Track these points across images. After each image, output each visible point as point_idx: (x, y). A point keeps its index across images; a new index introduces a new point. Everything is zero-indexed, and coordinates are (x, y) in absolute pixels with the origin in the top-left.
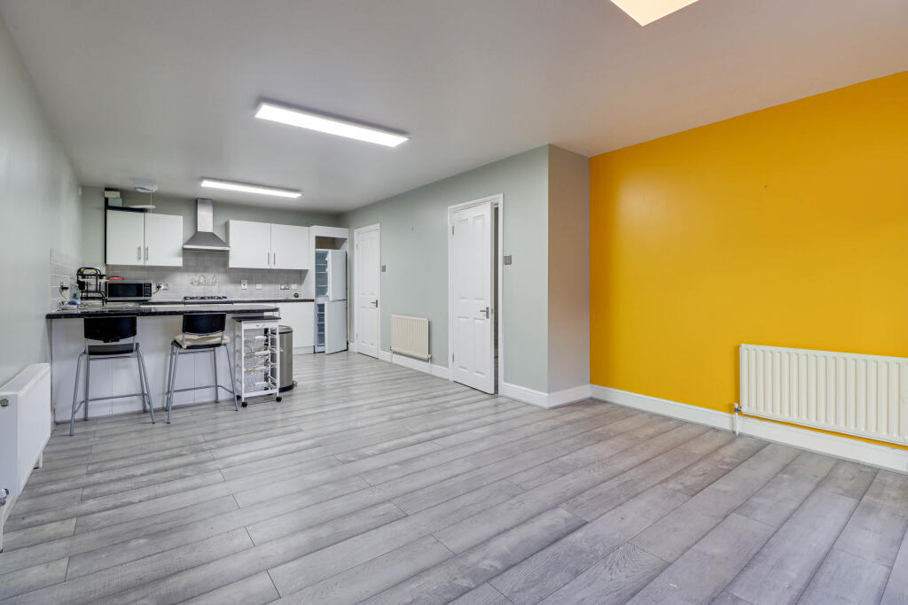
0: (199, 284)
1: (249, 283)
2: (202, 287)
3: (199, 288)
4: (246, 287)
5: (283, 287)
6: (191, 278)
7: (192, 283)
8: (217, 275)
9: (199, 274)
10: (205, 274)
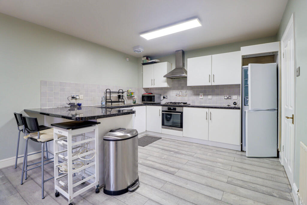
0: (179, 96)
1: (204, 95)
2: (181, 97)
3: (179, 98)
4: (202, 97)
5: (226, 97)
6: (176, 92)
7: (176, 95)
8: (187, 91)
9: (179, 91)
10: (182, 91)
